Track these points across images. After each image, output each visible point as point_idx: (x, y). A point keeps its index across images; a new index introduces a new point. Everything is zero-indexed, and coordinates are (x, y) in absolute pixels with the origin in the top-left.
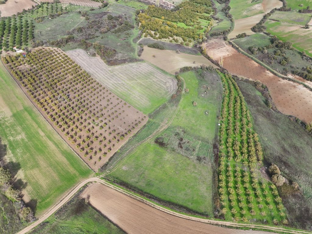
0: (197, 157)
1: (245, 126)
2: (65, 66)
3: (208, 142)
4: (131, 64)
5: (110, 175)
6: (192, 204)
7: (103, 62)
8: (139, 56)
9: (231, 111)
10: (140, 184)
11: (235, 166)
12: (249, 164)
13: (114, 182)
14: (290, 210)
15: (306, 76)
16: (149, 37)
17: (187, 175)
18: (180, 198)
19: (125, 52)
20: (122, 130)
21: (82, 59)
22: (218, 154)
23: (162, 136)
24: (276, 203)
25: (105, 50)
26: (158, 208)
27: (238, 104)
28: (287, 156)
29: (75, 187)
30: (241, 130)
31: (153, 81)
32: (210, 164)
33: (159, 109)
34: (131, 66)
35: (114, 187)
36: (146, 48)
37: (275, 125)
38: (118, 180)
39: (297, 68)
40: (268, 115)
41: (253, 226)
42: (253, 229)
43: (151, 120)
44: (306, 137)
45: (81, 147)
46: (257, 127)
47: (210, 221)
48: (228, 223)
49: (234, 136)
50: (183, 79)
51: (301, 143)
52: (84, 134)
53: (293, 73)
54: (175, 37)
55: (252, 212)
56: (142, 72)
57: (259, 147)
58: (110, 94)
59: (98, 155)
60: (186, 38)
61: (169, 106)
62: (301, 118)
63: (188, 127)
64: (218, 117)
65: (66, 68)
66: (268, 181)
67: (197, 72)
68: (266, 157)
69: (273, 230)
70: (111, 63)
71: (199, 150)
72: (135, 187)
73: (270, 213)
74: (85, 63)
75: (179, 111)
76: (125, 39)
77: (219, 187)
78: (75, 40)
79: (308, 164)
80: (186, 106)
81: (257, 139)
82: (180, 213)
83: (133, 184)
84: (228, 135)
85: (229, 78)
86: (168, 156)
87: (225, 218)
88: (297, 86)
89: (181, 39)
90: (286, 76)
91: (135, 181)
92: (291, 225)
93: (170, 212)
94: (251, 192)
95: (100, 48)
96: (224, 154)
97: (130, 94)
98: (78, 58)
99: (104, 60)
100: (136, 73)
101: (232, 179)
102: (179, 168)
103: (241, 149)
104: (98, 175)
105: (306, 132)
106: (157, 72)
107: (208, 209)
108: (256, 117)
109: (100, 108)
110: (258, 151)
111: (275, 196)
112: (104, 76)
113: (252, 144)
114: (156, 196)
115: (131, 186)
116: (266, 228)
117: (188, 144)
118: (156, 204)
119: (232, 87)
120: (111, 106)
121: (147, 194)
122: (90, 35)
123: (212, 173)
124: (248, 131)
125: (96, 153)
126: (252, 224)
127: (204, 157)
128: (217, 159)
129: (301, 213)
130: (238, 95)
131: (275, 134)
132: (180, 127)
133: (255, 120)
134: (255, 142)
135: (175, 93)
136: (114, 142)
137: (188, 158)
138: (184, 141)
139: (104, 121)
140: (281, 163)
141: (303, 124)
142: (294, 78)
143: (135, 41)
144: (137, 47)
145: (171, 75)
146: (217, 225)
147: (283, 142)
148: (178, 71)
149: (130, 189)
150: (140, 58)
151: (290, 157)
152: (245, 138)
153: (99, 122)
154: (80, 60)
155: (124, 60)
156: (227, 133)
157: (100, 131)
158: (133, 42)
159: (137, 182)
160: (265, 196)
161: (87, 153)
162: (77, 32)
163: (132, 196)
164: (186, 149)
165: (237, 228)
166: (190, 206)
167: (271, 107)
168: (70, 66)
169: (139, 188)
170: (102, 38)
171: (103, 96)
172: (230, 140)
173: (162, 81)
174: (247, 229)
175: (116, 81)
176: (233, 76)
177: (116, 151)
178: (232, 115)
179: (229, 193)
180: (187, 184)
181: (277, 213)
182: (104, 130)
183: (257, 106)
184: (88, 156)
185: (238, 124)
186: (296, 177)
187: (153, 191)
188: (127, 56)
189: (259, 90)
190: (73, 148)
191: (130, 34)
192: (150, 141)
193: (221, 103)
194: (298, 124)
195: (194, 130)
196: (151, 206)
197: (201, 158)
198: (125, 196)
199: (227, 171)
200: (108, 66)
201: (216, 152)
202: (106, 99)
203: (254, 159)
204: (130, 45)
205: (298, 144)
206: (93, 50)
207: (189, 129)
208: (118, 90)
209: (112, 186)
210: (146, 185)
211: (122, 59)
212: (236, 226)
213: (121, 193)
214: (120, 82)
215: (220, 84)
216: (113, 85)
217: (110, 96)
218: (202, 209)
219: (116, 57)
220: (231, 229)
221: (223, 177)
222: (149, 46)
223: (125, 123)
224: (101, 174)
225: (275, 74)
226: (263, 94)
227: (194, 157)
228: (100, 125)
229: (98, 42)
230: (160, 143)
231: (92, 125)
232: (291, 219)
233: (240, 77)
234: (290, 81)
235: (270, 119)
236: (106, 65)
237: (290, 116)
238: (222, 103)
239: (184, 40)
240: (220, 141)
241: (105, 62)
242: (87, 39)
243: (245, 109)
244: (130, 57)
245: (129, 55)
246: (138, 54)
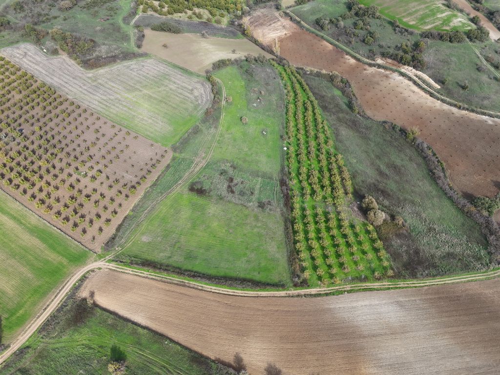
0: (259, 203)
1: (323, 145)
2: (4, 77)
3: (271, 178)
4: (126, 63)
5: (123, 254)
6: (259, 273)
7: (75, 64)
8: (139, 47)
9: (301, 126)
10: (175, 258)
11: (314, 208)
12: (334, 200)
13: (132, 263)
14: (395, 256)
15: (402, 58)
16: (150, 12)
17: (247, 232)
18: (240, 269)
19: (111, 43)
20: (130, 178)
21: (35, 62)
22: (288, 194)
23: (200, 179)
24: (376, 250)
25: (74, 42)
26: (210, 290)
27: (310, 112)
28: (385, 181)
29: (65, 283)
30: (317, 152)
31: (171, 89)
32: (279, 210)
33: (188, 135)
34: (128, 67)
35: (132, 271)
36: (148, 32)
37: (365, 138)
38: (137, 259)
39: (389, 47)
40: (354, 125)
41: (348, 287)
42: (349, 292)
43: (177, 155)
44: (407, 151)
45: (63, 216)
46: (340, 145)
47: (288, 292)
48: (313, 291)
49: (309, 162)
50: (219, 81)
51: (402, 160)
52: (64, 193)
53: (383, 55)
54: (197, 10)
55: (345, 268)
56: (148, 76)
57: (346, 175)
58: (98, 119)
59: (96, 225)
60: (215, 10)
61: (204, 129)
62: (399, 123)
63: (239, 159)
64: (281, 137)
65: (6, 81)
66: (363, 222)
67: (241, 67)
68: (356, 187)
69: (375, 287)
70: (89, 64)
71: (260, 191)
72: (168, 266)
73: (368, 265)
74: (41, 70)
75: (222, 135)
76: (108, 19)
77: (295, 242)
78: (13, 26)
79: (413, 188)
80: (231, 126)
81: (341, 162)
82: (243, 290)
83: (164, 261)
84: (299, 162)
85: (292, 73)
86: (213, 209)
87: (308, 284)
88: (390, 76)
89: (207, 12)
90: (374, 61)
91: (166, 256)
92: (398, 276)
93: (228, 291)
94: (341, 241)
95: (64, 38)
96: (297, 192)
97: (134, 116)
98: (24, 60)
99: (75, 59)
100: (137, 79)
101: (312, 227)
102: (233, 224)
103: (320, 181)
104: (102, 257)
105: (408, 142)
106: (173, 73)
107: (284, 277)
108: (337, 129)
109: (83, 145)
110: (344, 181)
111: (373, 241)
112: (80, 89)
113: (336, 171)
114: (203, 272)
115: (161, 265)
116: (365, 287)
117: (241, 186)
118: (206, 284)
119: (297, 86)
120: (103, 141)
121: (189, 273)
122: (39, 15)
123: (283, 223)
124: (328, 153)
125: (91, 222)
126: (347, 285)
127: (269, 202)
128: (288, 200)
129: (410, 258)
130: (308, 99)
131: (366, 152)
132: (227, 160)
133: (337, 134)
134: (339, 167)
135: (210, 107)
136: (120, 199)
137: (245, 206)
138: (235, 181)
139: (96, 168)
140: (378, 193)
141: (403, 131)
142: (384, 63)
143: (126, 20)
144: (132, 33)
145: (198, 76)
146: (298, 296)
147: (378, 161)
148: (210, 68)
149: (160, 269)
150: (140, 51)
151: (388, 182)
152: (324, 163)
153: (87, 171)
154: (30, 64)
155: (112, 57)
156: (297, 160)
157: (92, 185)
158: (124, 23)
159: (170, 257)
160: (360, 243)
161: (76, 225)
162: (14, 12)
163: (165, 280)
164: (240, 194)
165: (327, 294)
166: (257, 277)
167: (357, 111)
168: (13, 77)
169: (175, 265)
170: (65, 20)
171: (85, 124)
172: (304, 170)
173: (185, 88)
174: (341, 292)
175: (105, 96)
176: (297, 68)
177: (125, 215)
178: (302, 132)
179: (310, 248)
180: (249, 246)
181: (378, 263)
182: (97, 182)
183: (338, 112)
184: (79, 229)
185: (313, 143)
186: (399, 210)
187: (198, 266)
188: (116, 49)
189: (337, 87)
190: (49, 220)
191: (115, 9)
192: (181, 189)
193: (285, 115)
194: (396, 132)
195: (249, 162)
196: (197, 289)
197: (264, 204)
198: (153, 282)
199: (304, 216)
200: (84, 70)
201: (286, 191)
202: (92, 128)
203: (340, 192)
204: (118, 29)
205: (398, 162)
206: (53, 44)
207: (240, 162)
208: (112, 110)
209: (129, 270)
210: (185, 258)
211: (109, 55)
212: (325, 292)
213: (147, 278)
214: (112, 97)
215: (279, 84)
216: (101, 103)
217: (99, 123)
218: (275, 279)
219: (97, 53)
220: (319, 298)
221: (299, 226)
222: (154, 29)
223: (133, 166)
224: (108, 255)
225: (358, 60)
226: (343, 92)
227: (253, 204)
228: (90, 174)
229: (59, 27)
230: (198, 190)
231: (75, 176)
232: (398, 268)
233: (308, 69)
234: (380, 68)
235: (358, 131)
236: (82, 69)
237: (385, 122)
238: (286, 113)
239: (211, 13)
240: (290, 173)
241: (79, 64)
242: (36, 24)
243: (320, 120)
244: (123, 50)
245: (120, 47)
246: (136, 43)
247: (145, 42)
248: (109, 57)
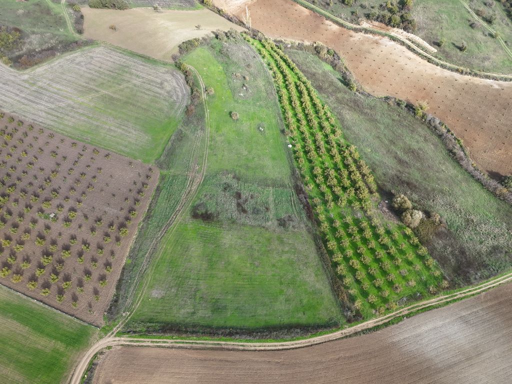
0: (278, 220)
1: (332, 136)
3: (283, 186)
4: (69, 56)
5: (133, 320)
6: (304, 314)
8: (80, 32)
9: (301, 115)
10: (201, 313)
11: (342, 217)
12: (361, 203)
13: (149, 332)
14: (442, 261)
15: (390, 20)
17: (274, 261)
18: (281, 312)
19: (42, 30)
20: (114, 212)
22: (308, 203)
23: (201, 200)
24: (421, 258)
26: (253, 348)
27: (306, 97)
28: (407, 170)
29: (69, 379)
30: (327, 146)
31: (135, 85)
32: (302, 225)
33: (172, 144)
34: (73, 61)
35: (152, 342)
36: (86, 11)
37: (373, 120)
38: (154, 325)
39: (372, 7)
40: (356, 106)
41: (405, 311)
42: (408, 316)
43: (165, 172)
44: (420, 130)
45: (41, 281)
46: (348, 132)
47: (343, 331)
48: (370, 323)
49: (320, 159)
50: (193, 68)
51: (417, 142)
52: (33, 248)
53: (368, 17)
55: (396, 288)
56: (102, 70)
57: (366, 170)
58: (51, 136)
59: (89, 286)
61: (188, 132)
62: (403, 97)
63: (240, 166)
64: (283, 131)
66: (397, 224)
67: (212, 47)
68: (379, 182)
69: (432, 304)
70: (21, 62)
71: (276, 205)
72: (194, 326)
73: (418, 277)
75: (212, 139)
77: (336, 265)
79: (437, 174)
80: (220, 126)
81: (357, 155)
82: (293, 340)
83: (188, 320)
84: (310, 161)
85: (272, 48)
86: (228, 238)
87: (363, 316)
88: (380, 41)
90: (359, 25)
91: (188, 313)
92: (453, 286)
93: (275, 346)
94: (382, 253)
96: (317, 200)
97: (97, 126)
100: (89, 76)
101: (346, 242)
102: (256, 254)
103: (340, 182)
104: (108, 331)
105: (418, 119)
106: (133, 64)
107: (332, 312)
108: (339, 114)
109: (41, 175)
110: (366, 177)
111: (415, 247)
112: (17, 98)
113: (353, 167)
114: (239, 326)
115: (186, 326)
116: (423, 307)
117: (253, 202)
118: (247, 341)
119: (282, 64)
120: (66, 166)
121: (223, 330)
123: (313, 243)
124: (339, 145)
125: (80, 284)
126: (403, 308)
127: (289, 216)
128: (309, 210)
129: (457, 260)
130: (299, 79)
131: (378, 137)
132: (227, 170)
133: (342, 120)
134: (355, 161)
135: (189, 103)
136: (109, 244)
137: (264, 227)
138: (243, 197)
139: (67, 205)
140: (404, 186)
141: (410, 107)
142: (371, 26)
145: (165, 64)
146: (356, 334)
147: (392, 147)
148: (176, 51)
149: (186, 332)
150: (84, 37)
151: (411, 172)
152: (338, 158)
153: (57, 211)
155: (48, 49)
156: (307, 159)
157: (68, 231)
159: (194, 313)
160: (402, 252)
161: (61, 292)
163: (196, 345)
164: (254, 213)
165: (386, 325)
166: (303, 319)
167: (355, 89)
169: (202, 323)
171: (37, 145)
172: (318, 171)
173: (152, 81)
174: (398, 319)
175: (53, 103)
176: (275, 41)
177: (123, 265)
178: (304, 122)
179: (353, 270)
180: (282, 280)
181: (427, 274)
182: (74, 225)
183: (334, 92)
184: (67, 296)
185: (320, 136)
186: (430, 203)
187: (231, 319)
188: (51, 38)
189: (326, 60)
190: (23, 290)
192: (182, 218)
193: (278, 103)
194: (402, 109)
195: (253, 169)
196: (238, 350)
197: (285, 221)
198: (182, 352)
199: (334, 230)
200: (16, 71)
201: (305, 200)
202: (47, 150)
203: (366, 193)
204: (47, 11)
205: (415, 146)
207: (243, 171)
208: (66, 122)
209: (147, 342)
210: (212, 311)
211: (44, 47)
212: (383, 322)
213: (172, 347)
214: (63, 105)
215: (262, 64)
216: (49, 114)
217: (54, 142)
218: (323, 316)
219: (27, 46)
220: (379, 332)
221: (332, 244)
222: (94, 6)
223: (114, 195)
224: (115, 326)
225: (341, 25)
226: (334, 66)
227: (272, 224)
228: (61, 216)
230: (204, 216)
231: (42, 222)
232: (449, 276)
233: (289, 41)
234: (367, 33)
235: (362, 113)
236: (12, 70)
237: (387, 98)
238: (280, 101)
240: (303, 177)
241: (6, 64)
243: (317, 101)
244: (60, 39)
245: (56, 35)
246: (75, 28)
247: (86, 25)
248: (44, 50)
